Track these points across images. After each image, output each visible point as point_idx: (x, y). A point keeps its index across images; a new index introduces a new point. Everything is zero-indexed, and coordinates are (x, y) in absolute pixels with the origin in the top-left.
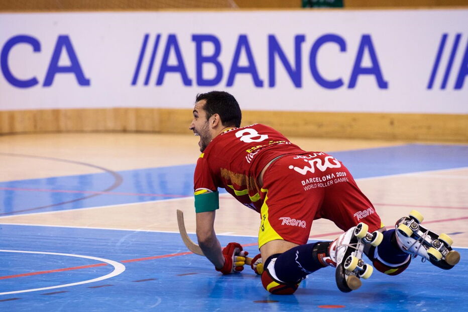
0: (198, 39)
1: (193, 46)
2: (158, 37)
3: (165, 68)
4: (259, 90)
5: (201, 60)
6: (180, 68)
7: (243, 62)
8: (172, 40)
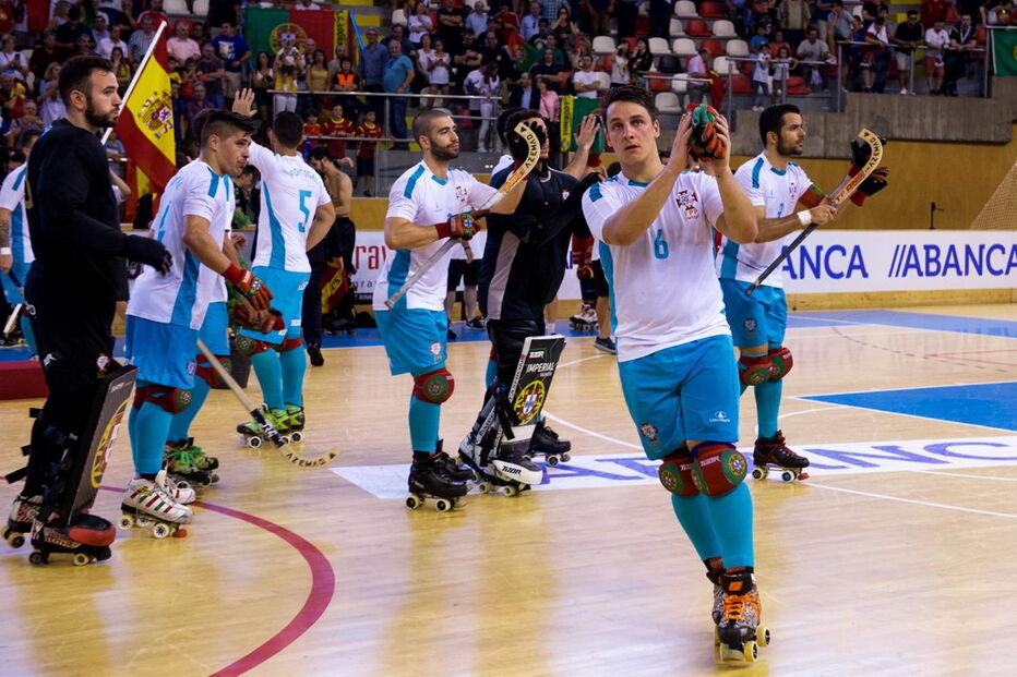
0: (927, 248)
1: (924, 251)
2: (905, 247)
3: (908, 266)
4: (960, 277)
5: (928, 260)
6: (917, 266)
7: (952, 261)
8: (913, 248)
